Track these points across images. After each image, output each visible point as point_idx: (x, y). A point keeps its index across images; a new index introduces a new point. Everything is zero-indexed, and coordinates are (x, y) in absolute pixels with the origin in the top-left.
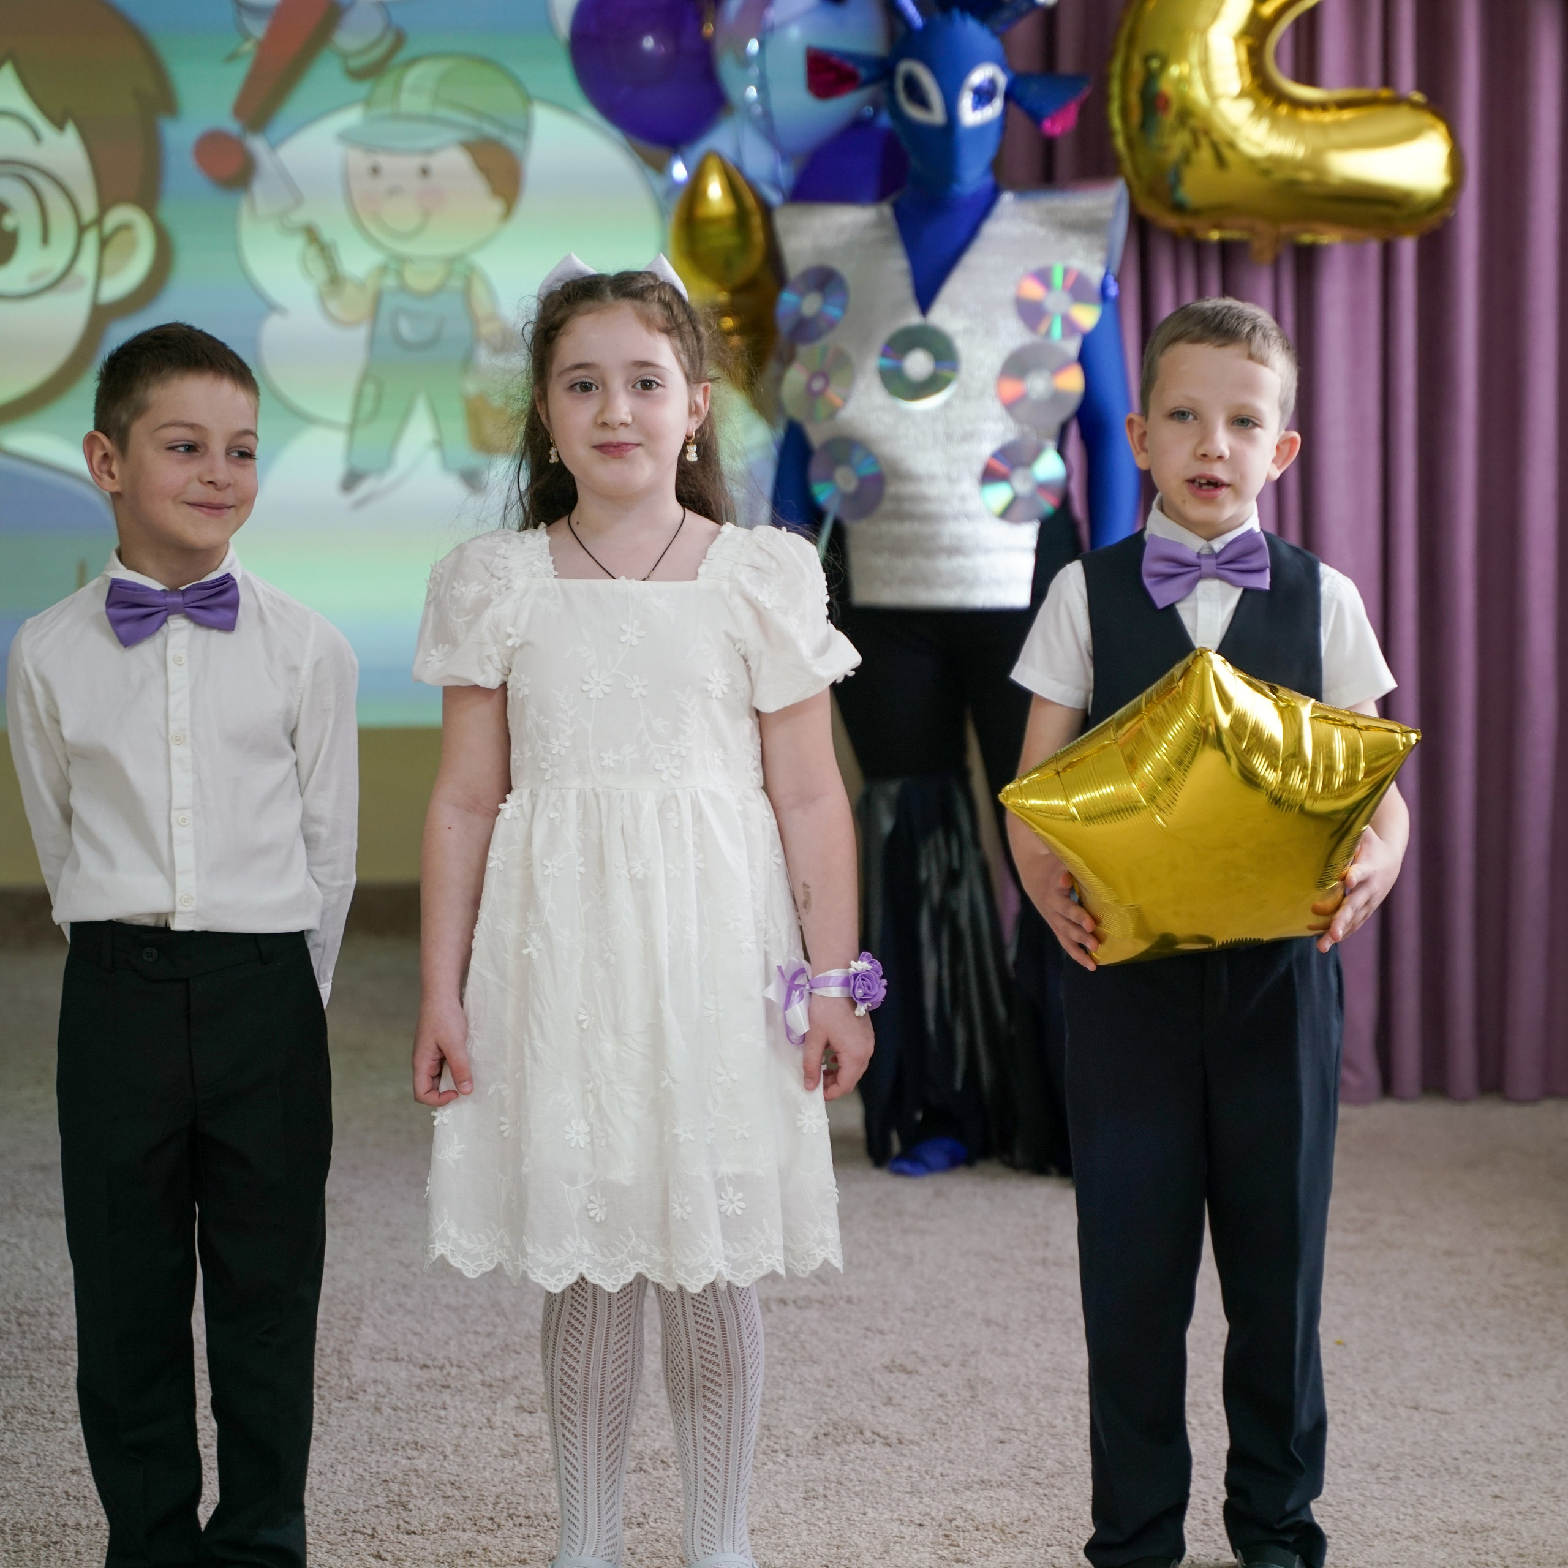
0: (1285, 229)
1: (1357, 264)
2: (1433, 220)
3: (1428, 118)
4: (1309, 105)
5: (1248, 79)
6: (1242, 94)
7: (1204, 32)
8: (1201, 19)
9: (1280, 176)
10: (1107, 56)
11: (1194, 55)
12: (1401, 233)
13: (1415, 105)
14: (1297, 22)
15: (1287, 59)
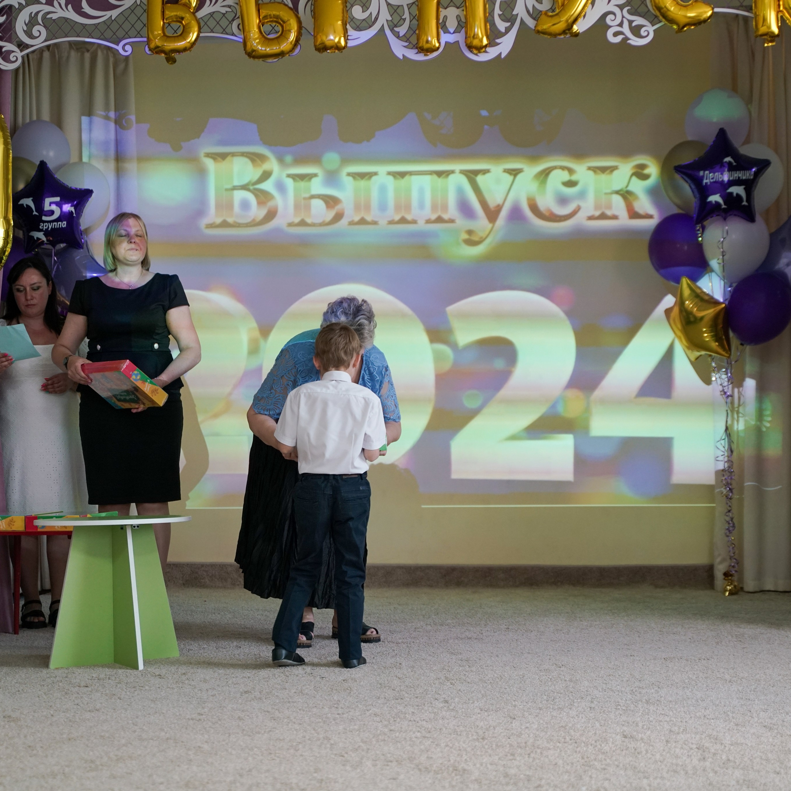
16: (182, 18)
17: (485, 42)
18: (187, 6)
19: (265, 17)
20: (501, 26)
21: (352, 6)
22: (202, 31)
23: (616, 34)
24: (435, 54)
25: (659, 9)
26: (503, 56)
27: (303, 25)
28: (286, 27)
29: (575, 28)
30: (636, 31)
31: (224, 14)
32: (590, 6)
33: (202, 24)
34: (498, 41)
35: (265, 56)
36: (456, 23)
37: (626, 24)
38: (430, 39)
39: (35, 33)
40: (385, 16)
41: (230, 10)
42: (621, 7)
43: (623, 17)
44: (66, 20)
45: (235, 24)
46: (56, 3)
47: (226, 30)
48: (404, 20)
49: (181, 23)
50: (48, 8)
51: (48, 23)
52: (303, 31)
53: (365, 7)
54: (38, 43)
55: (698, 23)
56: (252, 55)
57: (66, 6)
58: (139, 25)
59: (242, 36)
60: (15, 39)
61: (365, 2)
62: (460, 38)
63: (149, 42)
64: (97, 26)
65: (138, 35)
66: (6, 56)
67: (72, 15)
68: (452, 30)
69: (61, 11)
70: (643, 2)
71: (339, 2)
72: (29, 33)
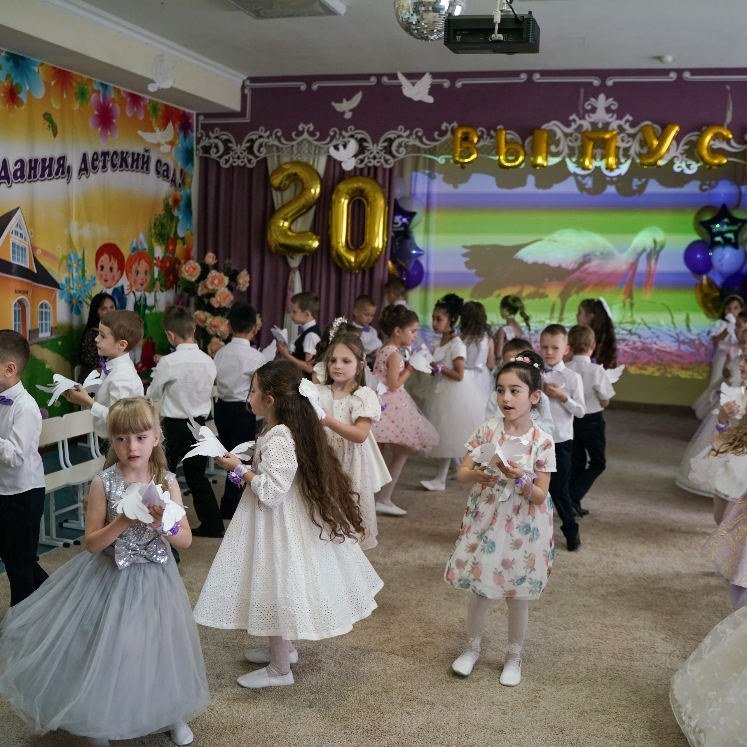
16: (470, 148)
17: (614, 167)
18: (472, 142)
19: (509, 149)
20: (623, 159)
21: (551, 145)
22: (479, 153)
23: (679, 167)
24: (590, 172)
25: (700, 156)
26: (622, 174)
27: (527, 153)
28: (518, 155)
29: (659, 163)
30: (688, 166)
31: (489, 147)
32: (667, 152)
33: (479, 150)
34: (621, 166)
35: (507, 168)
36: (600, 156)
37: (684, 163)
38: (587, 163)
39: (401, 150)
40: (566, 151)
41: (491, 144)
42: (682, 154)
43: (682, 159)
44: (416, 146)
45: (494, 152)
46: (411, 138)
47: (491, 154)
48: (576, 153)
49: (469, 150)
50: (407, 140)
51: (406, 146)
52: (527, 157)
53: (557, 146)
54: (401, 156)
55: (720, 165)
56: (502, 166)
57: (416, 139)
58: (449, 149)
59: (497, 158)
60: (391, 154)
61: (557, 143)
62: (602, 164)
63: (454, 158)
64: (430, 149)
65: (448, 154)
66: (386, 161)
67: (417, 143)
68: (598, 159)
69: (413, 141)
70: (693, 153)
71: (544, 145)
72: (397, 151)
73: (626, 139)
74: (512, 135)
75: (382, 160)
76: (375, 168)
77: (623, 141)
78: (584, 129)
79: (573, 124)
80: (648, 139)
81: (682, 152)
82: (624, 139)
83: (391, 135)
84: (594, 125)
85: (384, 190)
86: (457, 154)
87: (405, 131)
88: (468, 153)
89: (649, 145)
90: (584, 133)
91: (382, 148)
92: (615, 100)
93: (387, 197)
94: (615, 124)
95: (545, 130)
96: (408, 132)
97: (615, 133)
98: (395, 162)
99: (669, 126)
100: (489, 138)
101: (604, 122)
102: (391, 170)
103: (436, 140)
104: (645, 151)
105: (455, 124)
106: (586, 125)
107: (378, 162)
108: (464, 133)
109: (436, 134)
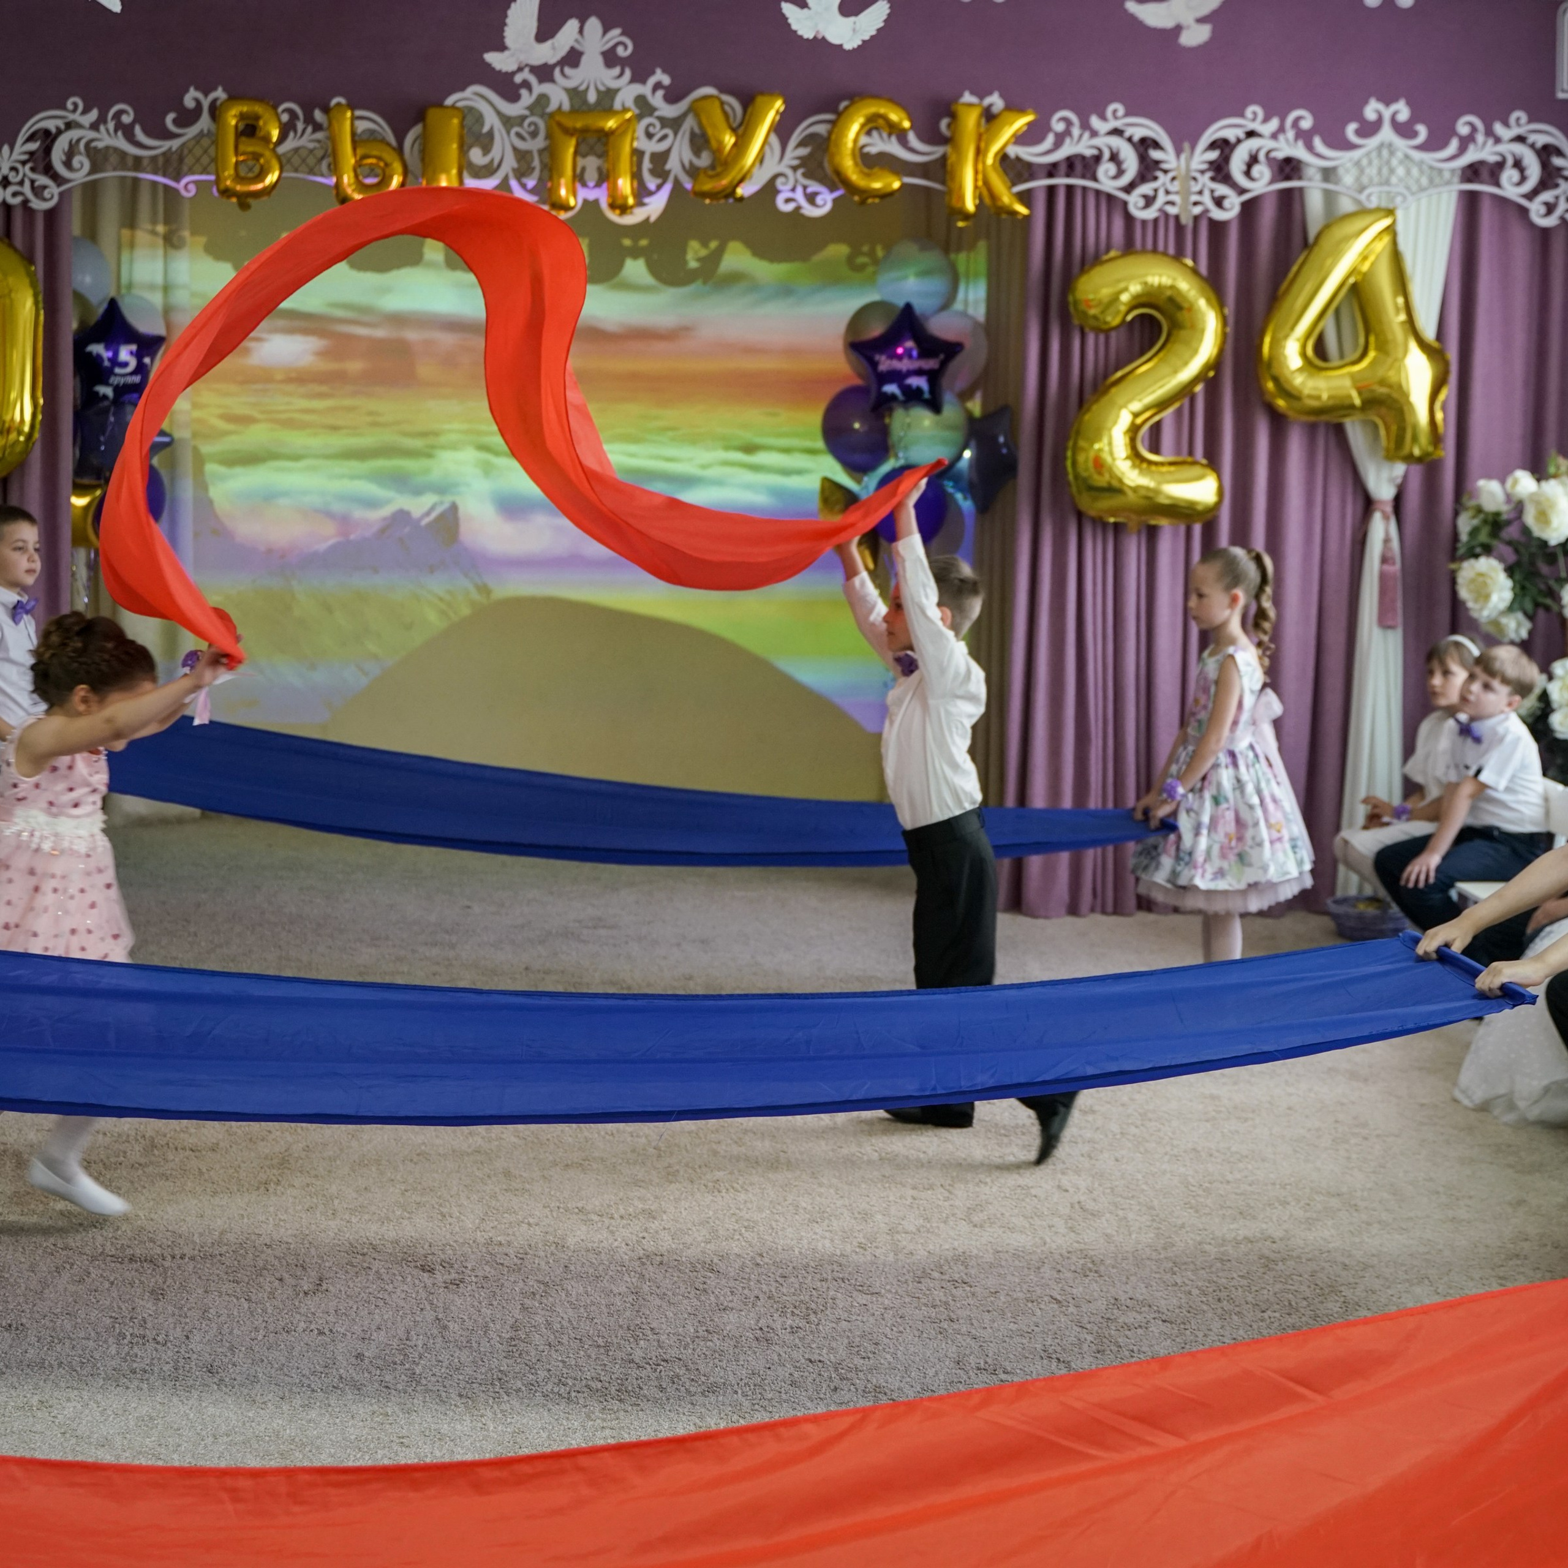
0: (1143, 518)
1: (1175, 535)
2: (1209, 516)
3: (1208, 471)
4: (1156, 464)
5: (1129, 451)
6: (1127, 458)
7: (1110, 430)
8: (1109, 424)
9: (1143, 492)
10: (1066, 438)
11: (1105, 440)
12: (1195, 522)
13: (1202, 465)
14: (1152, 427)
15: (1147, 442)
16: (260, 155)
17: (631, 201)
18: (267, 139)
19: (364, 158)
20: (651, 183)
21: (470, 147)
22: (286, 168)
23: (788, 201)
24: (570, 214)
25: (838, 173)
26: (653, 219)
27: (410, 168)
28: (388, 171)
29: (739, 191)
30: (811, 198)
31: (311, 151)
32: (757, 164)
33: (284, 161)
34: (646, 200)
36: (595, 176)
37: (799, 190)
38: (563, 192)
39: (76, 162)
40: (510, 163)
41: (317, 145)
42: (795, 169)
43: (796, 181)
44: (116, 150)
45: (324, 165)
46: (102, 128)
47: (316, 170)
48: (534, 169)
49: (258, 160)
50: (92, 134)
51: (91, 152)
52: (410, 178)
53: (486, 149)
54: (79, 177)
55: (885, 196)
56: (346, 200)
57: (116, 131)
58: (205, 160)
59: (334, 180)
60: (48, 170)
61: (486, 142)
62: (601, 195)
63: (217, 182)
64: (154, 159)
65: (205, 171)
66: (38, 191)
67: (121, 143)
68: (591, 184)
69: (108, 139)
70: (821, 165)
71: (455, 146)
72: (68, 164)
73: (658, 131)
74: (370, 122)
75: (27, 189)
76: (8, 208)
77: (650, 136)
78: (553, 107)
79: (524, 92)
80: (710, 132)
81: (796, 162)
82: (651, 130)
83: (48, 120)
84: (576, 94)
85: (33, 268)
86: (230, 172)
87: (85, 112)
88: (257, 170)
89: (714, 144)
90: (551, 115)
91: (25, 157)
92: (623, 34)
93: (41, 287)
94: (628, 93)
95: (453, 107)
96: (94, 115)
97: (628, 115)
98: (61, 194)
99: (760, 100)
100: (310, 129)
101: (602, 88)
102: (51, 216)
103: (173, 136)
104: (704, 160)
105: (220, 94)
106: (557, 95)
107: (15, 194)
108: (242, 117)
109: (170, 118)
